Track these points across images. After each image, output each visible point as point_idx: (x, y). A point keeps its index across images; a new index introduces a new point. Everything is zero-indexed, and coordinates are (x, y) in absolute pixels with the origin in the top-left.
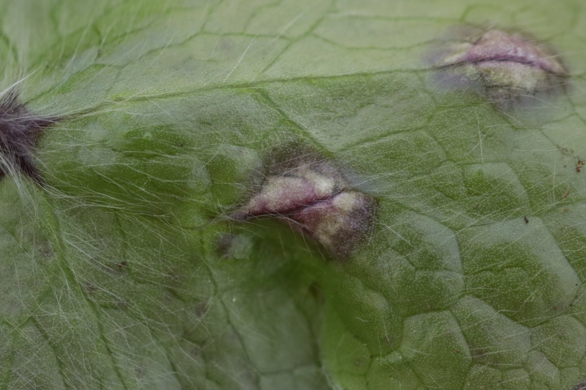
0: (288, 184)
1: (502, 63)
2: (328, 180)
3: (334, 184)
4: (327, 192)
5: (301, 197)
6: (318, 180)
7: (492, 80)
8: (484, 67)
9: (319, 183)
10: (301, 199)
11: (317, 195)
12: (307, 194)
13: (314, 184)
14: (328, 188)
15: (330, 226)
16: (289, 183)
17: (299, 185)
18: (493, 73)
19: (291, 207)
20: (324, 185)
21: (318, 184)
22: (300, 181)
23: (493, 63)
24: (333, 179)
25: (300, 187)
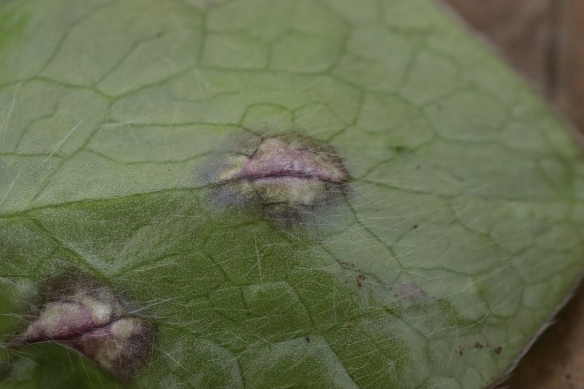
0: (65, 310)
1: (278, 179)
2: (105, 307)
3: (111, 311)
4: (105, 320)
5: (79, 324)
6: (96, 306)
7: (268, 197)
8: (260, 185)
9: (96, 309)
10: (79, 326)
11: (95, 322)
12: (85, 321)
13: (92, 310)
14: (105, 315)
15: (109, 352)
16: (67, 310)
17: (77, 311)
18: (269, 190)
19: (69, 334)
20: (101, 312)
21: (96, 311)
22: (77, 307)
23: (269, 179)
24: (110, 305)
25: (77, 314)
